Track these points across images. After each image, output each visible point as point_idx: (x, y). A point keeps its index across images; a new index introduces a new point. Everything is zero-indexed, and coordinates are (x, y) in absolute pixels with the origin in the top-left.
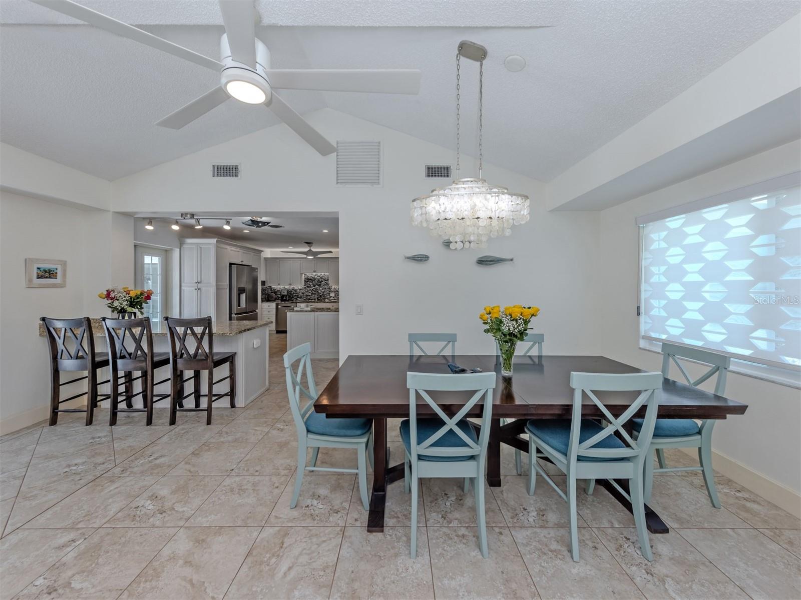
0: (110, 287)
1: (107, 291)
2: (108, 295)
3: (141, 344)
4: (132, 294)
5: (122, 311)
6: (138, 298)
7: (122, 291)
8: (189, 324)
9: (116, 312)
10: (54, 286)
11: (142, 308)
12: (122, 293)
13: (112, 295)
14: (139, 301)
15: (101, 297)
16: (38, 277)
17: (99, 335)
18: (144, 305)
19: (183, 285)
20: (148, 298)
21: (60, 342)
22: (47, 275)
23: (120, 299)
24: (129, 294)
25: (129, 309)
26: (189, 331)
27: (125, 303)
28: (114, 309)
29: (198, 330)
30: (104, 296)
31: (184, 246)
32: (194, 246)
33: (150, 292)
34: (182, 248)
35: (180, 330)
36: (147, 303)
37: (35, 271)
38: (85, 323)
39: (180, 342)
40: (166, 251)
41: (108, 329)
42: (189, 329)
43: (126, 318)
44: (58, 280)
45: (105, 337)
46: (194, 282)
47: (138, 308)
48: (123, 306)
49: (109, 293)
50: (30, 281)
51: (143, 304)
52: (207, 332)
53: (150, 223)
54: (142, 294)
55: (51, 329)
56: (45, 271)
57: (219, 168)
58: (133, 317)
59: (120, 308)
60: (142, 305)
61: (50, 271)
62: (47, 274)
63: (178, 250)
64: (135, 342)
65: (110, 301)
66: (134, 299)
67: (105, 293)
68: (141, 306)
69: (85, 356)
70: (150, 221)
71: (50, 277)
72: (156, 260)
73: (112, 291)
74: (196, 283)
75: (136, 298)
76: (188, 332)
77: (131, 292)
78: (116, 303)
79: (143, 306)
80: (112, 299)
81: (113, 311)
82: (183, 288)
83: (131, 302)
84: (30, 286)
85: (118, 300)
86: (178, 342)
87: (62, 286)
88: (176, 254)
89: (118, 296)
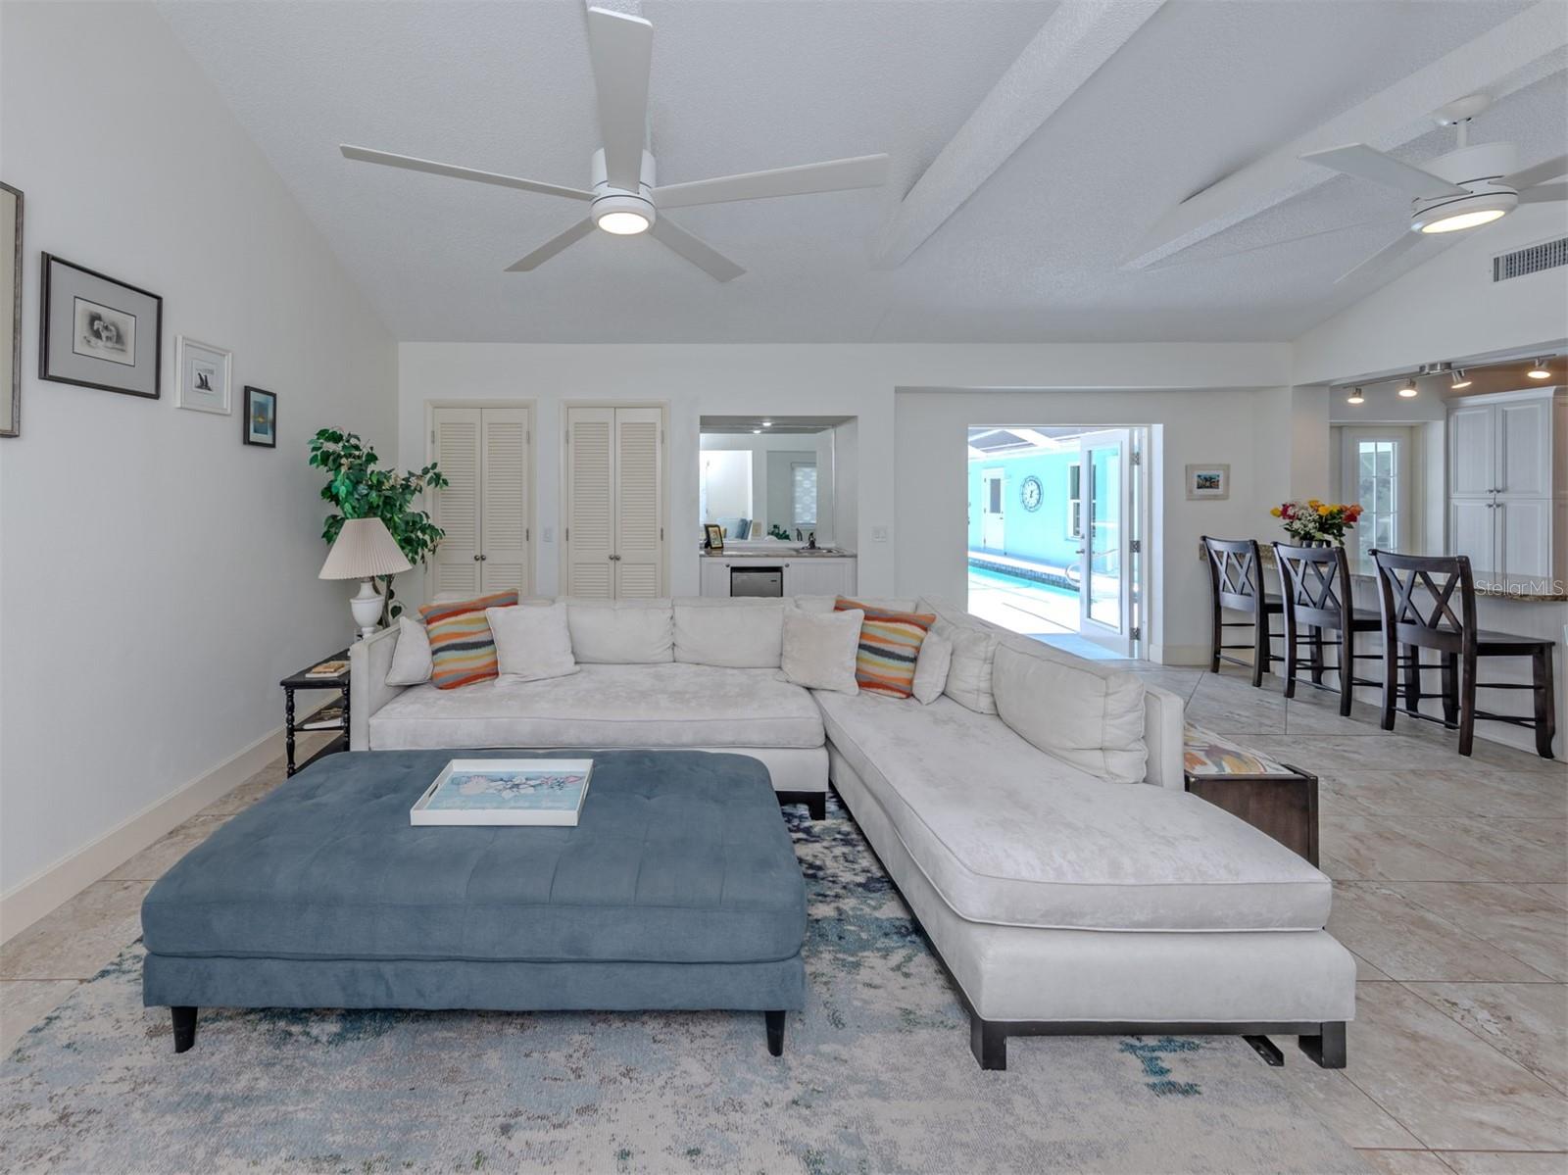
0: (1288, 500)
1: (1284, 505)
2: (1284, 513)
3: (1331, 587)
4: (1323, 512)
5: (1307, 538)
6: (1334, 518)
7: (1307, 505)
8: (1422, 566)
9: (1297, 538)
10: (1216, 497)
11: (1341, 535)
12: (1307, 509)
13: (1291, 512)
14: (1337, 522)
15: (1274, 515)
16: (1199, 487)
17: (1270, 566)
18: (1345, 530)
19: (1453, 495)
20: (1352, 517)
21: (1222, 568)
22: (1208, 484)
23: (1304, 518)
24: (1317, 511)
25: (1319, 535)
26: (1419, 579)
27: (1311, 525)
28: (1295, 533)
29: (1440, 579)
30: (1279, 513)
31: (1457, 414)
32: (1485, 411)
33: (1357, 508)
34: (1452, 419)
35: (1403, 575)
36: (1351, 527)
37: (1196, 479)
38: (1252, 547)
39: (1401, 594)
40: (1412, 428)
41: (1281, 559)
42: (1418, 575)
43: (1314, 546)
44: (1219, 491)
45: (1278, 571)
46: (1487, 488)
47: (1333, 534)
48: (1307, 529)
49: (1286, 508)
50: (1191, 491)
51: (1344, 528)
52: (1459, 584)
53: (1358, 392)
54: (1340, 511)
55: (1212, 551)
56: (1206, 479)
57: (1510, 259)
58: (1325, 546)
59: (1302, 532)
60: (1342, 529)
61: (1211, 478)
62: (1209, 482)
63: (1440, 426)
64: (1322, 583)
65: (1288, 521)
66: (1326, 520)
67: (1281, 508)
68: (1340, 530)
69: (1252, 593)
70: (1357, 389)
71: (1211, 487)
72: (1386, 447)
73: (1291, 505)
74: (1492, 491)
75: (1329, 517)
76: (1416, 580)
77: (1320, 509)
78: (1297, 525)
79: (1343, 532)
80: (1290, 517)
81: (1293, 537)
82: (1453, 502)
83: (1321, 524)
84: (1190, 497)
85: (1300, 519)
86: (1398, 596)
87: (1225, 497)
88: (1437, 431)
89: (1300, 513)
